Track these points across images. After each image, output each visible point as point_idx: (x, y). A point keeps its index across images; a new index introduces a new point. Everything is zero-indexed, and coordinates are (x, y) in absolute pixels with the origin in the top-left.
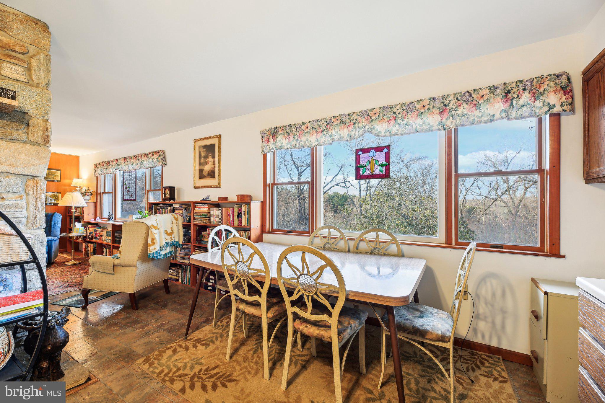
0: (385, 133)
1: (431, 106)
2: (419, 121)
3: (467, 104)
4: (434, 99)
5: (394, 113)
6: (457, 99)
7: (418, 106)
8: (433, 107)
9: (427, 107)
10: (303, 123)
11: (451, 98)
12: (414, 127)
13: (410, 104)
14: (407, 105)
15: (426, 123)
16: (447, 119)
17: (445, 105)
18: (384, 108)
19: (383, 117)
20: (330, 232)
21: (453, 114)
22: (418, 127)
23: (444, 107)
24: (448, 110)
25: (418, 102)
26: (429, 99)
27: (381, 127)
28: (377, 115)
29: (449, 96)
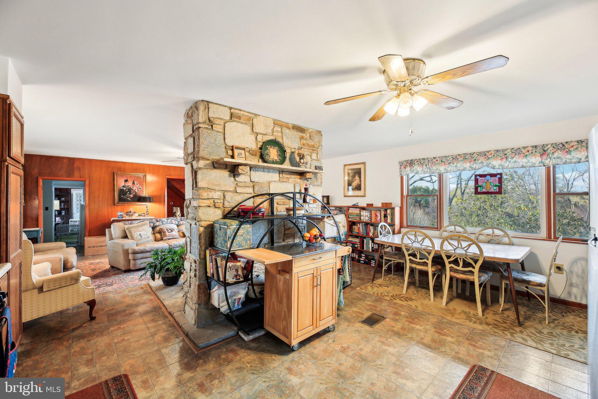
0: (499, 166)
1: (534, 151)
2: (525, 160)
3: (561, 151)
4: (536, 147)
5: (505, 154)
6: (553, 147)
7: (524, 151)
8: (536, 152)
9: (530, 152)
10: (434, 158)
11: (549, 146)
12: (521, 164)
13: (518, 149)
14: (515, 150)
15: (530, 162)
16: (546, 159)
17: (544, 151)
18: (497, 151)
19: (497, 156)
20: (455, 229)
21: (551, 157)
22: (524, 164)
23: (544, 152)
24: (547, 154)
25: (524, 148)
26: (533, 147)
27: (496, 163)
28: (492, 155)
29: (547, 145)
